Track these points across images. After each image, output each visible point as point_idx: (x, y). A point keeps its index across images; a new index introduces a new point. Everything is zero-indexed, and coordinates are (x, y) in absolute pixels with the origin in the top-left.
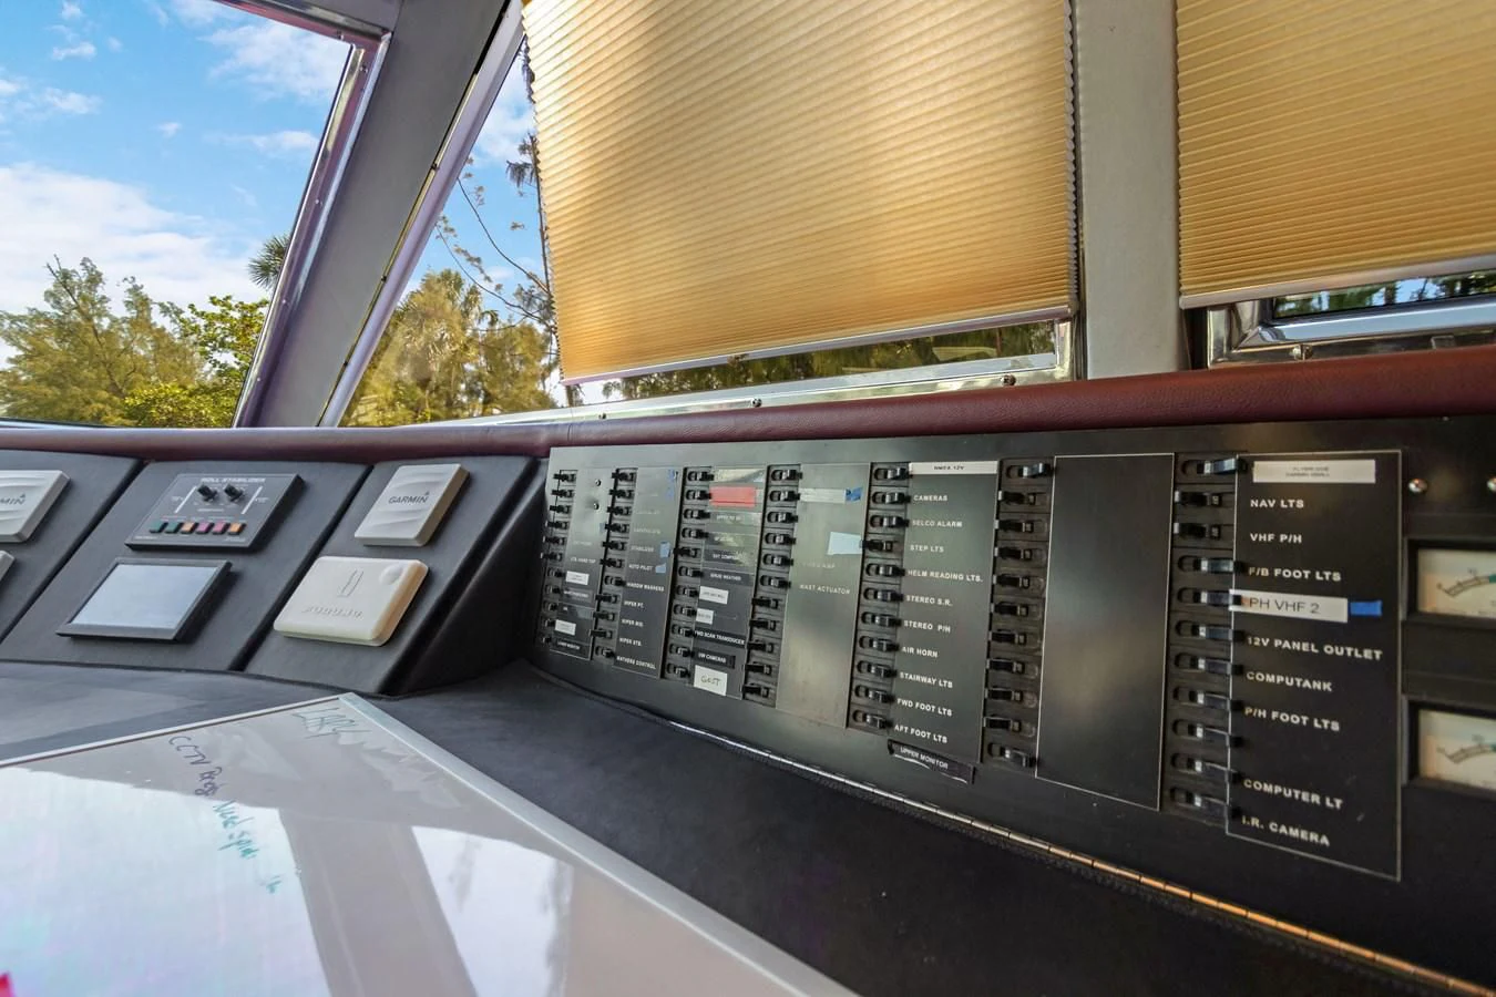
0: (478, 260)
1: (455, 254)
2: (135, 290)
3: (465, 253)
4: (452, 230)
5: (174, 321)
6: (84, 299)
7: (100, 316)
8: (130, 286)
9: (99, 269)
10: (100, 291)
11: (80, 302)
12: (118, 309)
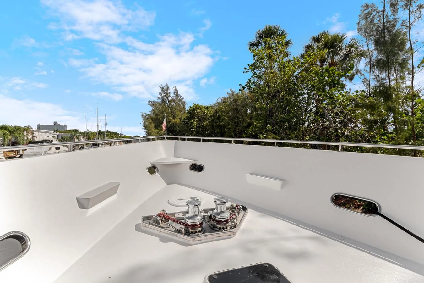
6: (166, 93)
7: (169, 97)
8: (175, 89)
9: (169, 86)
10: (169, 91)
12: (172, 95)
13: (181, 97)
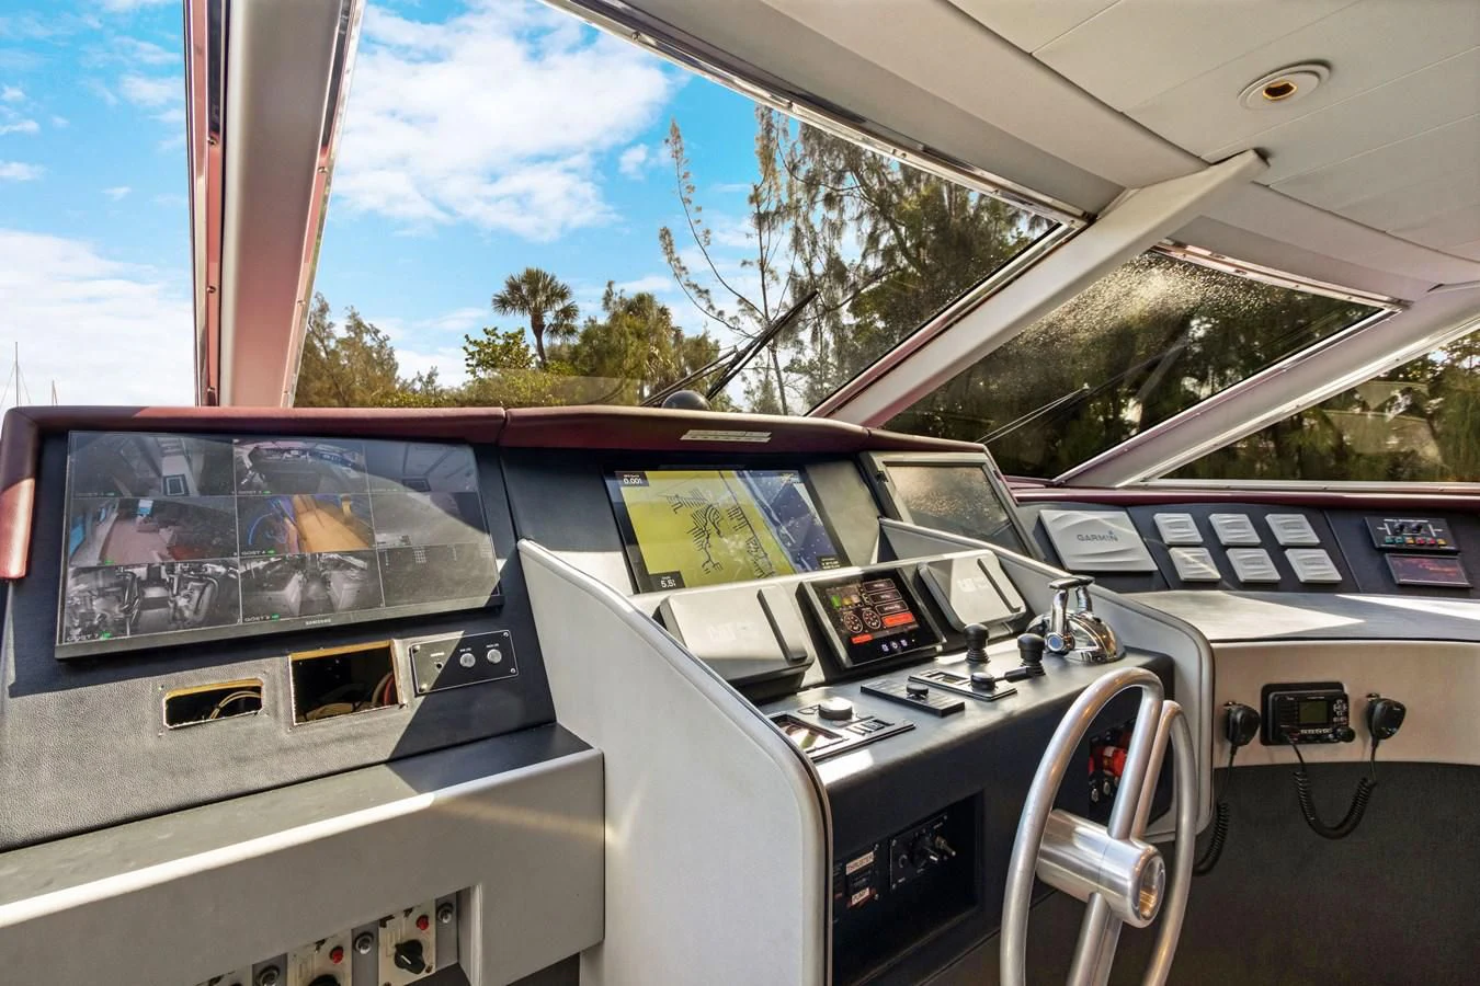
0: (707, 292)
1: (687, 288)
2: (353, 316)
3: (695, 286)
4: (684, 269)
5: (373, 339)
6: (318, 325)
7: (328, 337)
8: (350, 314)
9: (327, 301)
10: (328, 319)
11: (315, 328)
12: (341, 331)
13: (380, 335)
